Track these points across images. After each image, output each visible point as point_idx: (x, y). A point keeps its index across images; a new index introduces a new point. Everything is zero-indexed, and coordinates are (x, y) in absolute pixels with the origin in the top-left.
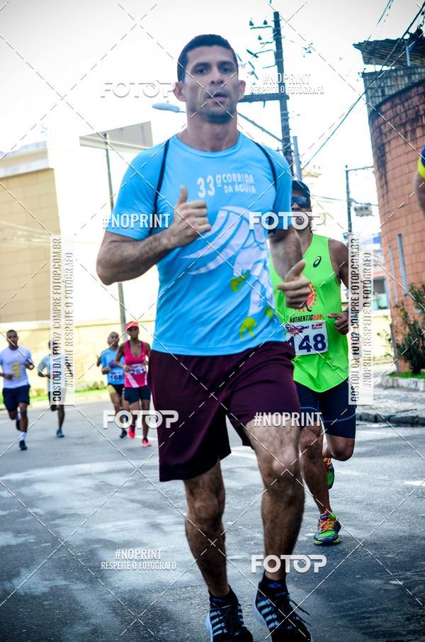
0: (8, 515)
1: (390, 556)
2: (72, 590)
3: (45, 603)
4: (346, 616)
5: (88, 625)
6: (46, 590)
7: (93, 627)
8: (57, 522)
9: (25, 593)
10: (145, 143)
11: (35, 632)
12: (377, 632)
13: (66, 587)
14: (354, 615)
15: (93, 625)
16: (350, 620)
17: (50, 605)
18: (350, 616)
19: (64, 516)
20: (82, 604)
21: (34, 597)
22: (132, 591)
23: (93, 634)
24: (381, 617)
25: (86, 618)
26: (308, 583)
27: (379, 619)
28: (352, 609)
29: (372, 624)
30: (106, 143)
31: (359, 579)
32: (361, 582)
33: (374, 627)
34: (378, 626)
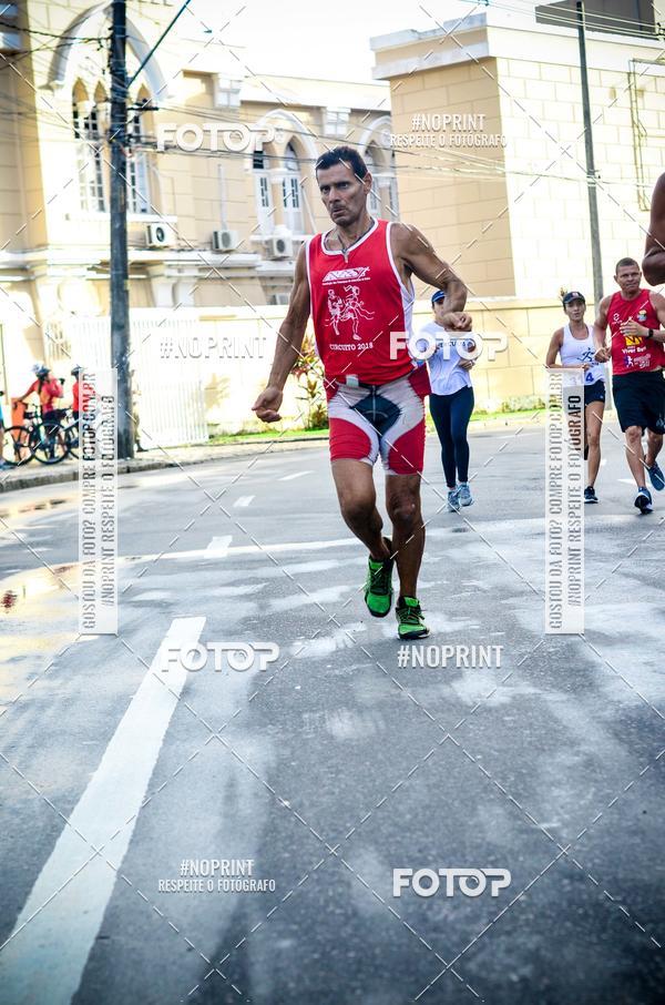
0: (434, 588)
2: (545, 701)
3: (507, 718)
5: (577, 754)
6: (506, 700)
7: (585, 757)
8: (511, 601)
9: (475, 703)
11: (497, 760)
13: (537, 698)
15: (586, 754)
17: (515, 722)
19: (522, 593)
20: (564, 723)
21: (489, 710)
22: (641, 708)
23: (587, 768)
25: (572, 743)
30: (580, 17)
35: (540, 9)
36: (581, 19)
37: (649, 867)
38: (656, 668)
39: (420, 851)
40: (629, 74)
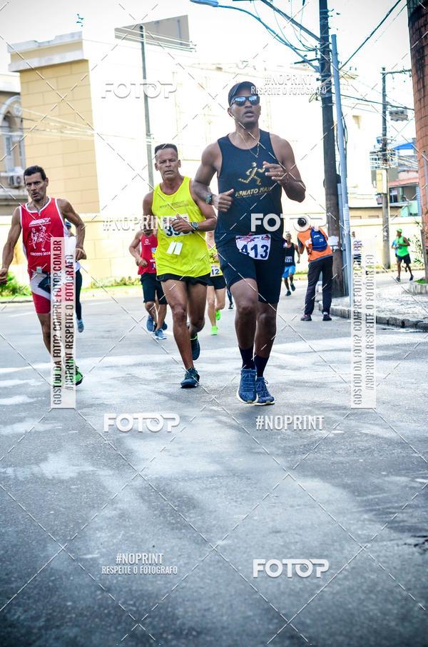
0: (36, 402)
1: (416, 455)
2: (99, 475)
3: (73, 487)
4: (372, 510)
5: (115, 509)
6: (73, 475)
7: (120, 512)
8: (84, 410)
9: (53, 477)
10: (181, 38)
11: (63, 514)
12: (402, 526)
13: (94, 473)
14: (379, 510)
15: (120, 509)
16: (375, 515)
17: (78, 489)
18: (375, 510)
19: (92, 405)
20: (109, 490)
21: (62, 482)
22: (158, 479)
23: (120, 518)
24: (407, 513)
25: (113, 502)
26: (334, 478)
27: (405, 515)
28: (378, 504)
29: (397, 519)
30: (142, 36)
31: (385, 476)
32: (386, 479)
33: (400, 522)
34: (403, 521)
35: (117, 30)
36: (143, 37)
37: (152, 582)
38: (170, 453)
39: (7, 574)
40: (174, 73)
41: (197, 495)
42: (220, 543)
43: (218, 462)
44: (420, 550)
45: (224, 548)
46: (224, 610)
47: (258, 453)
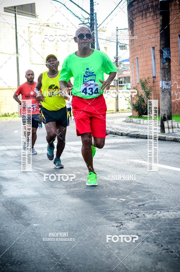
1: (121, 189)
4: (100, 212)
10: (32, 12)
12: (112, 219)
14: (103, 212)
16: (101, 214)
18: (101, 212)
22: (12, 198)
24: (114, 213)
26: (86, 198)
27: (113, 214)
28: (103, 209)
29: (111, 216)
30: (15, 11)
31: (107, 197)
32: (107, 199)
33: (111, 217)
34: (113, 216)
35: (5, 8)
37: (4, 241)
38: (18, 187)
40: (29, 27)
41: (27, 205)
42: (35, 225)
43: (37, 191)
44: (119, 229)
45: (36, 227)
46: (33, 254)
47: (55, 187)
